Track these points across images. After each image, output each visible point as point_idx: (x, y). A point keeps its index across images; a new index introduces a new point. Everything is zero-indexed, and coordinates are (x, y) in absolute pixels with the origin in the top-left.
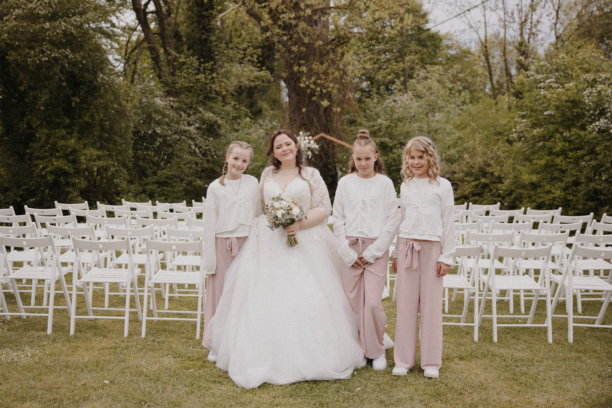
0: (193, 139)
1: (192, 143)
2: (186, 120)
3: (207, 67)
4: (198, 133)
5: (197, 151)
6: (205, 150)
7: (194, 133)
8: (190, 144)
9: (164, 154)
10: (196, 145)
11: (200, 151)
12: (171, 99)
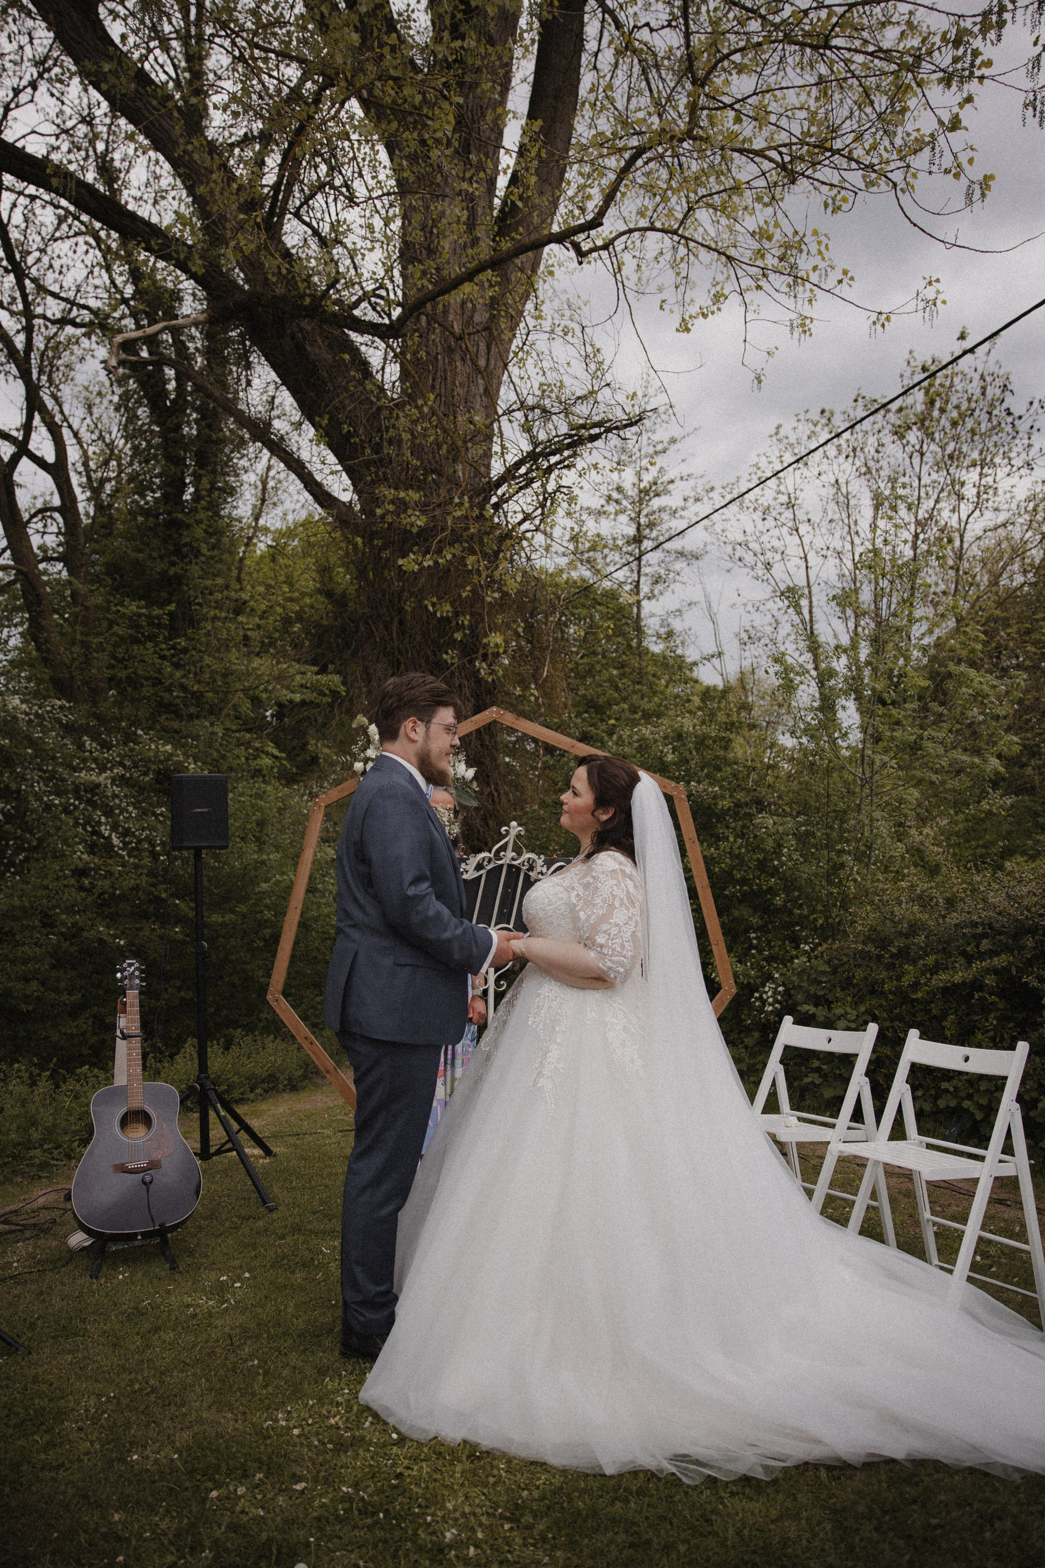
0: (108, 812)
1: (103, 819)
2: (95, 760)
3: (159, 617)
4: (126, 796)
5: (116, 841)
6: (140, 841)
7: (115, 796)
8: (99, 823)
9: (19, 849)
10: (114, 828)
11: (126, 844)
12: (59, 703)
